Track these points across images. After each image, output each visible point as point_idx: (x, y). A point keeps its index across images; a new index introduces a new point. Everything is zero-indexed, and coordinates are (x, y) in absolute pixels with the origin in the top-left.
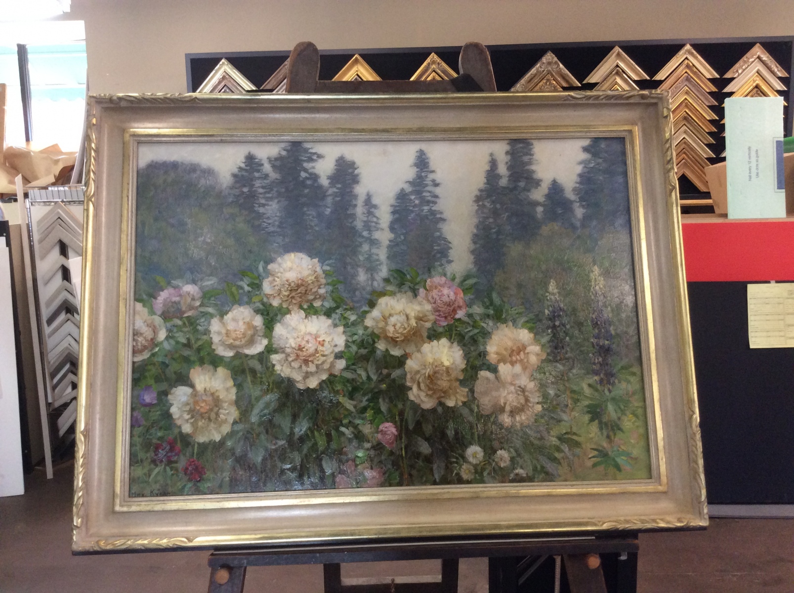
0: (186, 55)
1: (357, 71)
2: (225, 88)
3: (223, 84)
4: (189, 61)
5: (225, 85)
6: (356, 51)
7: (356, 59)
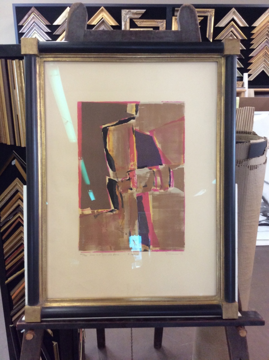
0: (13, 4)
1: (103, 16)
2: (34, 23)
3: (33, 21)
4: (15, 8)
5: (34, 22)
6: (102, 5)
7: (102, 9)
